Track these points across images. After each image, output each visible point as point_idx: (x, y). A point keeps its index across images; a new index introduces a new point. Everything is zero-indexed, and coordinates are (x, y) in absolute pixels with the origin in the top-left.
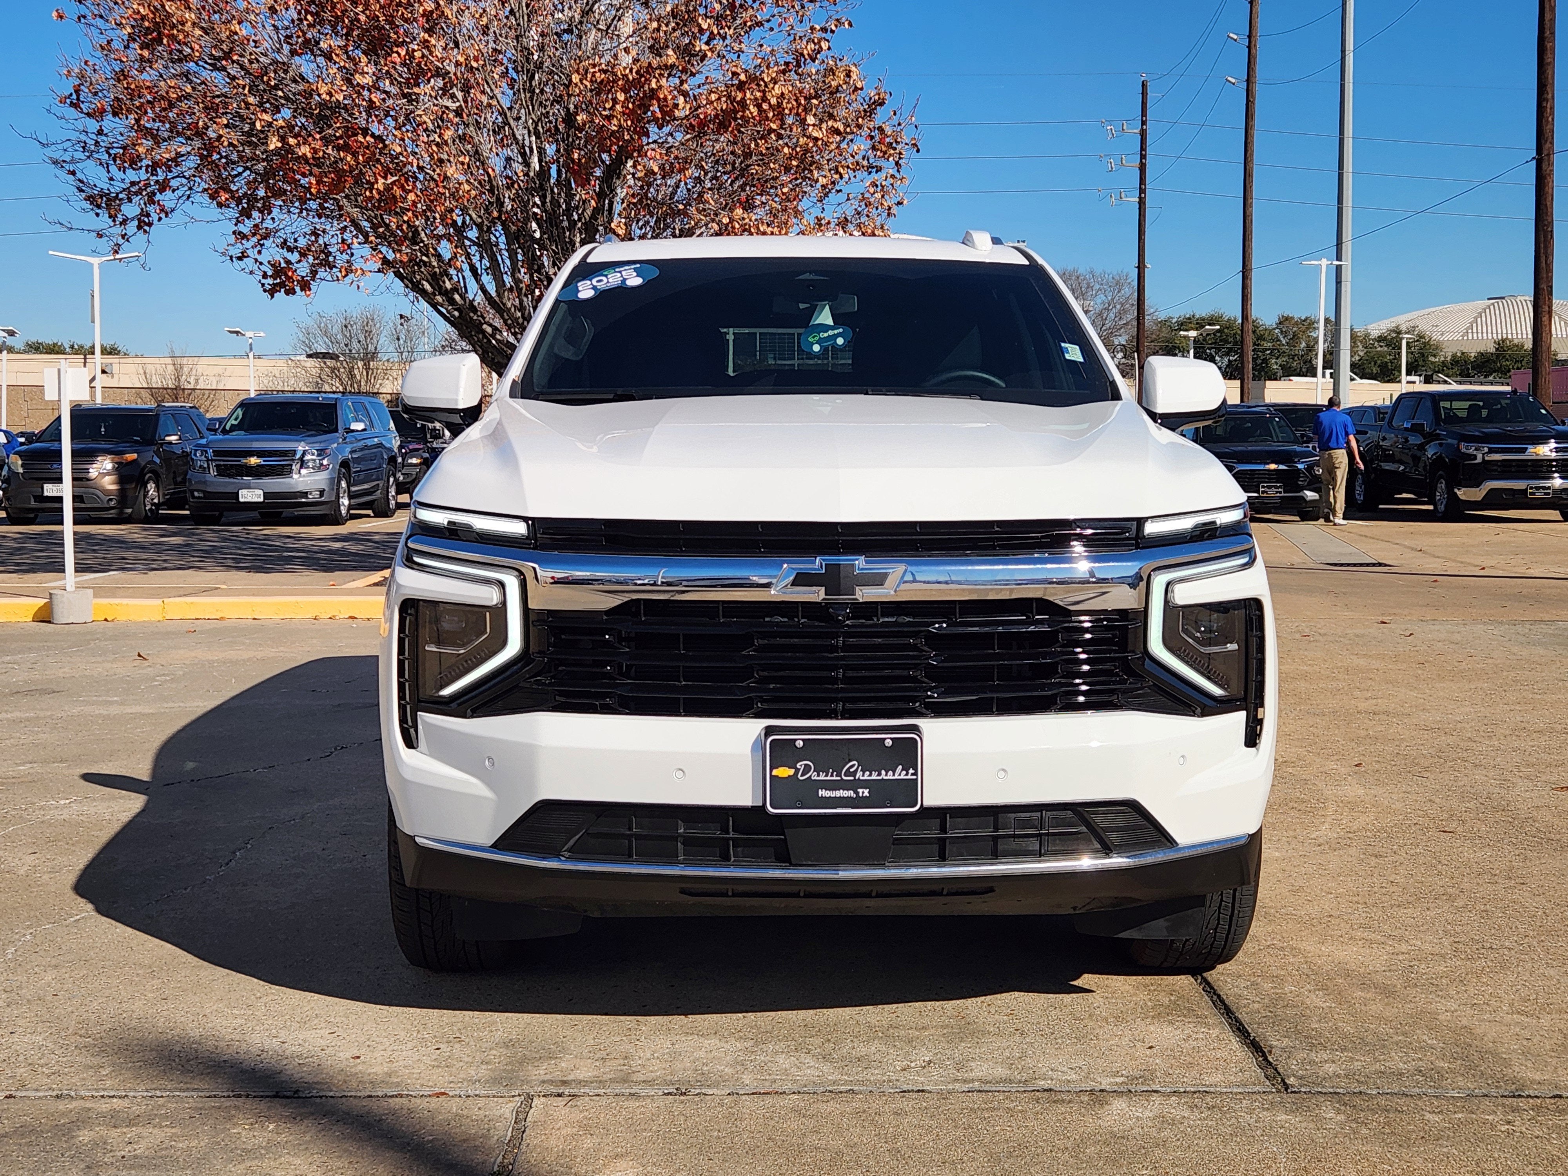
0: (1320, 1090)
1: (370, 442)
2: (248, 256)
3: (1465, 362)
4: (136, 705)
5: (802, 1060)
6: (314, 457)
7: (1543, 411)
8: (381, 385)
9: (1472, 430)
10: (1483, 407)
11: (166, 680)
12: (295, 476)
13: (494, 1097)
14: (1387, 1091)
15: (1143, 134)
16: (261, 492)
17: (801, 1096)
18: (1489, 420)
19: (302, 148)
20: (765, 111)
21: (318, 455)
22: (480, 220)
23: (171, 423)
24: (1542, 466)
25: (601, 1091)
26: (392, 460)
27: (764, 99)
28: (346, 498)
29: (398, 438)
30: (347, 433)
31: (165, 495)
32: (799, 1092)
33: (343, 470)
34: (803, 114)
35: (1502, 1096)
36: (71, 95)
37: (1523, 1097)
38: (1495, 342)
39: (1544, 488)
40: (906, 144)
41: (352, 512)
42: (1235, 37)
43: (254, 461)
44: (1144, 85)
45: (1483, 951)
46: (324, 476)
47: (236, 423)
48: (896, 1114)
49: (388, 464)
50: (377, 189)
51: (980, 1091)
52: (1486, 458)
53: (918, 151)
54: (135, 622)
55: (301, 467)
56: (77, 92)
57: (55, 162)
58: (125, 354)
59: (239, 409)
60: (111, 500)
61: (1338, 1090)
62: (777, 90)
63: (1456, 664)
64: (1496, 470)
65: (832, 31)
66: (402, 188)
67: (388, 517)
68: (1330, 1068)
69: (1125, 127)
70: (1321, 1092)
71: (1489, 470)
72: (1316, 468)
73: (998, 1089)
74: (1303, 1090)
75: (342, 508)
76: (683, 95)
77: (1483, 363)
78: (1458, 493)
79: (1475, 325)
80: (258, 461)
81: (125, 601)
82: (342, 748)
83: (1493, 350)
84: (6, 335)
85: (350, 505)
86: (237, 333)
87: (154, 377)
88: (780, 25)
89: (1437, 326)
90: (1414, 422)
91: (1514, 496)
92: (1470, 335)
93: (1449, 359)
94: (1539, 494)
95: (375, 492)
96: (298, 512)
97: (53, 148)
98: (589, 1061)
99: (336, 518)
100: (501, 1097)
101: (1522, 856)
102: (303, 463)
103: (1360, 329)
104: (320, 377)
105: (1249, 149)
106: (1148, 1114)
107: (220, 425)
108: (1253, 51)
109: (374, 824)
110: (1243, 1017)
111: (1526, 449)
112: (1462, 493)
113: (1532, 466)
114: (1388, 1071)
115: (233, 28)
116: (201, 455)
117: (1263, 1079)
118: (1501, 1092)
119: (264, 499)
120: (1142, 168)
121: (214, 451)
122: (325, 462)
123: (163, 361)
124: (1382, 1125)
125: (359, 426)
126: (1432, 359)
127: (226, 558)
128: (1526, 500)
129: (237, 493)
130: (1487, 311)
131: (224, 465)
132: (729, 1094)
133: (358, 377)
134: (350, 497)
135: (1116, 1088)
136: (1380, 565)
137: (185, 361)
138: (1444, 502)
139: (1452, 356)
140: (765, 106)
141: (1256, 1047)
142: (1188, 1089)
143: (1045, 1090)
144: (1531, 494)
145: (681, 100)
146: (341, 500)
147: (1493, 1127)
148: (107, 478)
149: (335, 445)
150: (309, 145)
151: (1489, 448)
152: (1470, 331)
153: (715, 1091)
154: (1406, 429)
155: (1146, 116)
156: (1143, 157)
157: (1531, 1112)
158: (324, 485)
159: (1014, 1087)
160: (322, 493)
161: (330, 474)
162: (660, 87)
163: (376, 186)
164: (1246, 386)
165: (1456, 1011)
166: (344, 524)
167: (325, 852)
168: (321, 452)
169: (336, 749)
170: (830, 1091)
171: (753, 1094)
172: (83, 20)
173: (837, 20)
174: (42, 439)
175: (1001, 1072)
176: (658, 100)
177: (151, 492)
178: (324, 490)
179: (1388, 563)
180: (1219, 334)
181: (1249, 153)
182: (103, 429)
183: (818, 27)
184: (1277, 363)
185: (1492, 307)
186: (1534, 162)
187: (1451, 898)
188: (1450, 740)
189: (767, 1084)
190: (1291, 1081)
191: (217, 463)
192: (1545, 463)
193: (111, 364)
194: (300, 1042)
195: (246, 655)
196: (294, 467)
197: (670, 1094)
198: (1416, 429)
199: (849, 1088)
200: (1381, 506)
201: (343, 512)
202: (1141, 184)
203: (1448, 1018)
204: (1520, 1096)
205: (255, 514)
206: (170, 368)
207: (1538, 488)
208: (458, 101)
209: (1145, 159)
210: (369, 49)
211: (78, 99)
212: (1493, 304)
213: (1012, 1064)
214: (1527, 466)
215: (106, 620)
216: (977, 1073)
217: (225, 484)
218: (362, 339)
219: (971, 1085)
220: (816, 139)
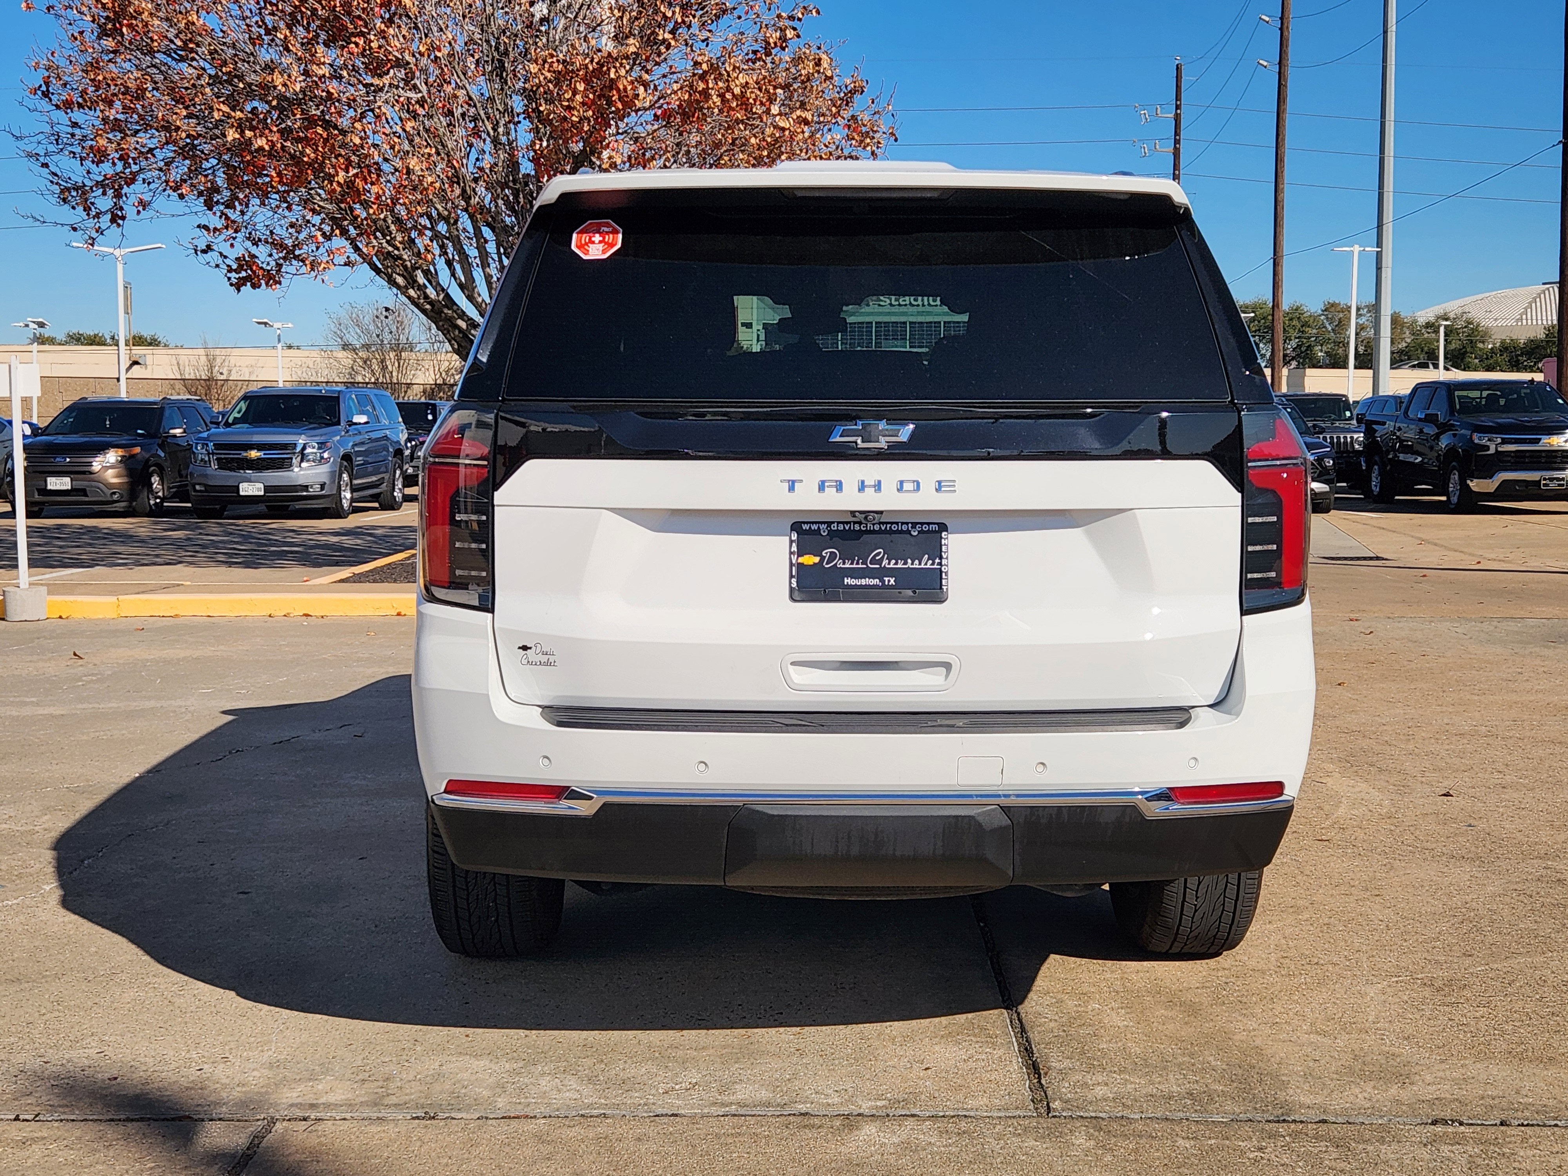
0: (1082, 1114)
1: (374, 435)
2: (213, 250)
3: (1514, 348)
4: (50, 706)
5: (566, 1082)
6: (315, 450)
7: (1560, 401)
8: (414, 375)
9: (1486, 420)
10: (1500, 397)
11: (92, 680)
12: (296, 469)
13: (238, 1121)
14: (1150, 1116)
15: (1177, 119)
16: (261, 486)
17: (548, 1121)
18: (1506, 409)
19: (259, 141)
20: (728, 100)
21: (319, 448)
22: (446, 213)
23: (177, 416)
24: (1556, 457)
25: (348, 1116)
26: (399, 452)
27: (729, 89)
28: (349, 491)
29: (406, 431)
30: (350, 426)
31: (169, 488)
32: (550, 1116)
33: (345, 463)
34: (768, 103)
35: (1268, 1121)
36: (40, 86)
37: (1288, 1122)
38: (1545, 328)
39: (1558, 479)
40: (884, 133)
41: (354, 504)
42: (1267, 19)
43: (254, 454)
44: (1178, 68)
45: (1308, 967)
46: (324, 469)
47: (239, 416)
48: (639, 1139)
49: (394, 457)
50: (338, 182)
51: (735, 1115)
52: (1500, 449)
53: (896, 140)
54: (90, 620)
55: (302, 461)
56: (47, 84)
57: (29, 155)
58: (165, 345)
59: (242, 402)
60: (114, 493)
61: (1101, 1115)
62: (742, 79)
63: (1406, 663)
64: (1509, 461)
65: (800, 20)
66: (365, 180)
67: (394, 509)
68: (1100, 1091)
69: (1159, 112)
70: (1082, 1117)
71: (1502, 462)
72: (1326, 460)
73: (753, 1113)
74: (1064, 1114)
75: (344, 501)
76: (643, 85)
77: (1533, 349)
78: (1471, 484)
79: (1529, 310)
80: (258, 454)
81: (80, 598)
82: (238, 751)
83: (1543, 336)
84: (36, 327)
85: (352, 498)
86: (265, 324)
87: (187, 368)
88: (747, 13)
89: (1490, 311)
90: (1429, 412)
91: (1527, 487)
92: (1524, 321)
93: (1498, 345)
94: (1553, 485)
95: (380, 485)
96: (299, 505)
97: (26, 140)
98: (349, 1082)
99: (338, 511)
100: (246, 1121)
101: (1389, 866)
102: (303, 457)
103: (1406, 314)
104: (352, 367)
105: (1280, 133)
106: (895, 1140)
107: (223, 418)
108: (1285, 33)
109: (236, 831)
110: (1034, 1036)
111: (1540, 439)
112: (1475, 485)
113: (1547, 457)
114: (1159, 1094)
115: (190, 18)
116: (202, 449)
117: (1028, 1102)
118: (1267, 1116)
119: (265, 492)
120: (1176, 154)
121: (214, 445)
122: (326, 455)
123: (195, 352)
124: (1129, 1151)
125: (362, 419)
126: (1480, 345)
127: (217, 553)
128: (1540, 491)
129: (238, 487)
130: (1542, 296)
131: (225, 458)
132: (478, 1118)
133: (390, 368)
134: (353, 490)
135: (874, 1112)
136: (1378, 558)
137: (218, 352)
138: (1458, 493)
139: (1502, 343)
140: (728, 96)
141: (1035, 1069)
142: (947, 1113)
143: (802, 1114)
144: (1545, 485)
145: (641, 90)
146: (343, 493)
147: (1243, 1153)
148: (110, 471)
149: (338, 438)
150: (266, 137)
151: (1503, 439)
152: (1524, 317)
153: (464, 1115)
154: (1420, 420)
155: (1180, 100)
156: (1177, 142)
157: (1287, 1138)
158: (325, 479)
159: (771, 1111)
160: (323, 486)
161: (331, 467)
162: (619, 77)
163: (336, 179)
164: (1276, 374)
165: (1254, 1030)
166: (346, 518)
167: (175, 861)
168: (322, 445)
169: (230, 753)
170: (583, 1116)
171: (502, 1118)
172: (52, 12)
173: (804, 8)
174: (47, 432)
175: (764, 1094)
176: (618, 90)
177: (154, 486)
178: (325, 483)
179: (1385, 557)
180: (1263, 321)
181: (1281, 137)
182: (108, 423)
183: (784, 15)
184: (1321, 351)
185: (1547, 292)
186: (1561, 145)
187: (1298, 910)
188: (1365, 743)
189: (520, 1107)
190: (1056, 1105)
191: (219, 456)
192: (1559, 454)
193: (145, 355)
194: (64, 1062)
195: (182, 654)
196: (294, 461)
197: (417, 1118)
198: (1430, 419)
199: (603, 1112)
200: (1397, 498)
201: (345, 505)
202: (1174, 170)
203: (1243, 1038)
204: (1284, 1121)
205: (262, 507)
206: (203, 359)
207: (1552, 479)
208: (420, 92)
209: (1179, 144)
210: (329, 40)
211: (48, 90)
212: (1548, 289)
213: (778, 1087)
214: (1541, 457)
215: (60, 617)
216: (739, 1096)
217: (225, 477)
218: (394, 329)
219: (727, 1109)
220: (783, 129)
